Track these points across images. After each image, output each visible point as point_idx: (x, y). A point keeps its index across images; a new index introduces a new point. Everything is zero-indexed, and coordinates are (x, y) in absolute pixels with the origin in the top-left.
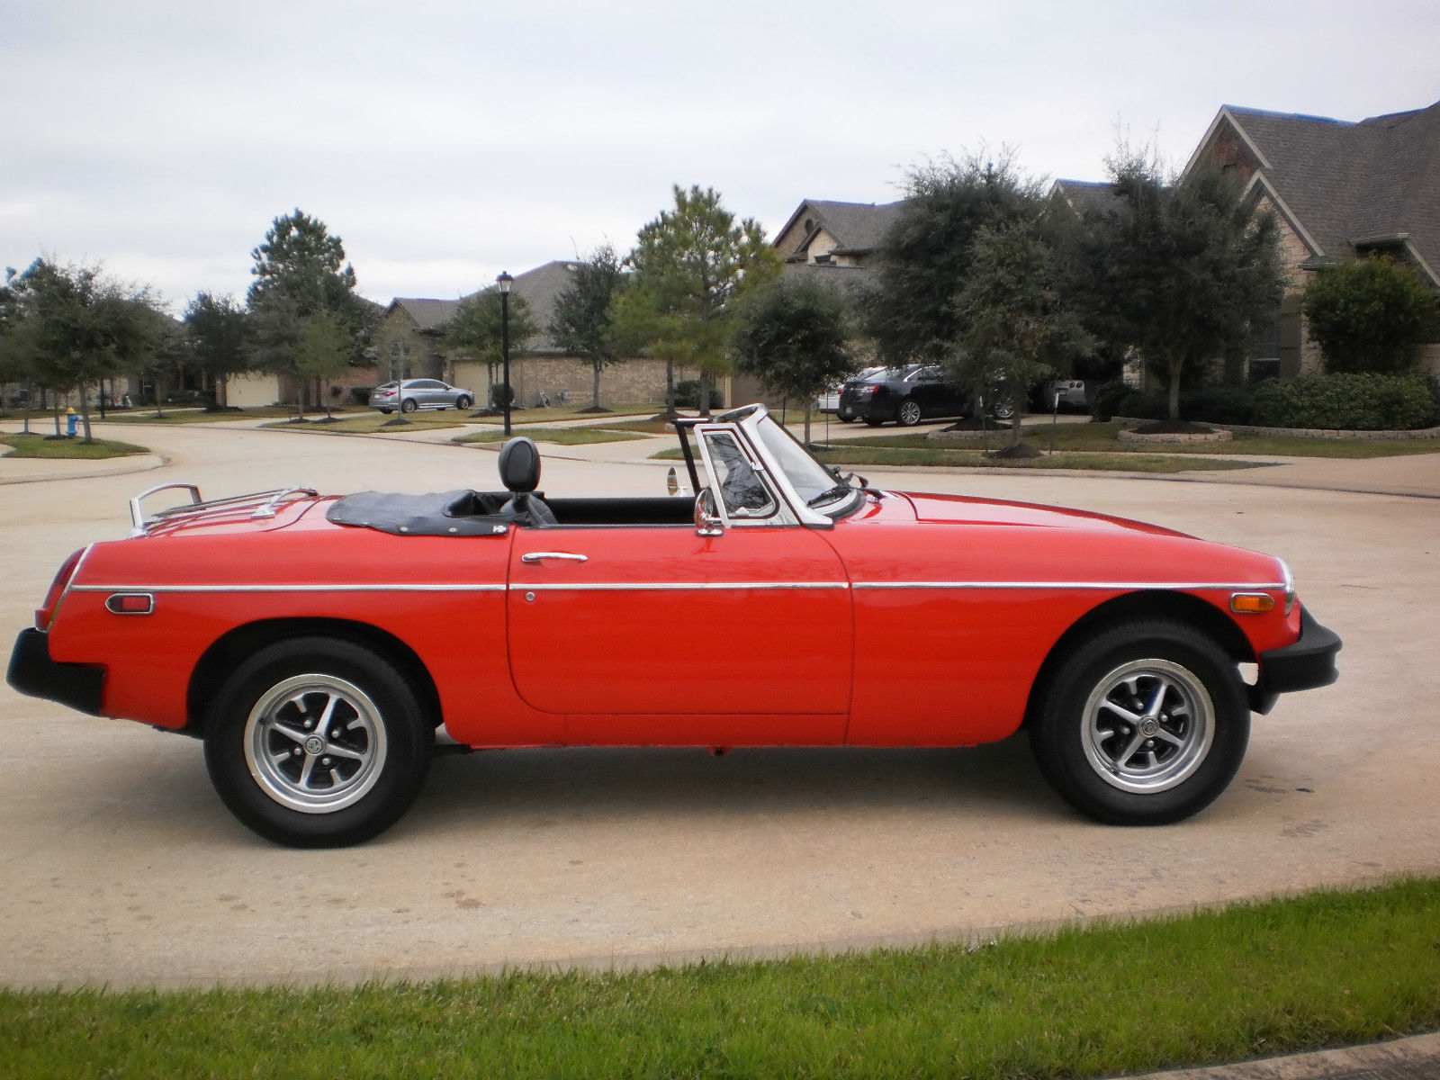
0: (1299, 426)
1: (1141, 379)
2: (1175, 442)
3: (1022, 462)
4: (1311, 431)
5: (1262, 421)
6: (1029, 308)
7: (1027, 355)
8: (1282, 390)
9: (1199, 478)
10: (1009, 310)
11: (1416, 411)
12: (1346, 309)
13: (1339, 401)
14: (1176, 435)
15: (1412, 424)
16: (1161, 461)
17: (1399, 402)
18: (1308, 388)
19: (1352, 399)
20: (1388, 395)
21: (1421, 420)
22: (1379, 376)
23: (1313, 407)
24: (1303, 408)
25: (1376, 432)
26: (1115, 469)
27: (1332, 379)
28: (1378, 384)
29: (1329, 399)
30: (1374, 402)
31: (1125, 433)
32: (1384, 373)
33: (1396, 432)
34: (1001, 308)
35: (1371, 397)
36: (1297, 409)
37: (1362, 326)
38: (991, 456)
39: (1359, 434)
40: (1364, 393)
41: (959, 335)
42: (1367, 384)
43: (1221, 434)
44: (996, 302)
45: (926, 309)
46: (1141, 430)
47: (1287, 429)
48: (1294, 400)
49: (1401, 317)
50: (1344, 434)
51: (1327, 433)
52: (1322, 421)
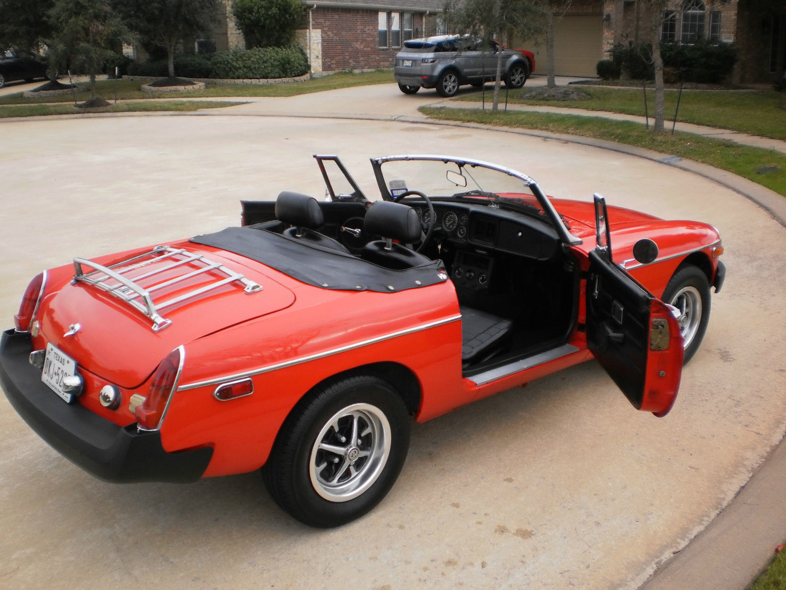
0: (238, 78)
1: (134, 53)
2: (177, 90)
3: (101, 109)
4: (245, 81)
5: (217, 76)
6: (97, 17)
7: (99, 45)
8: (226, 58)
9: (210, 113)
10: (85, 18)
11: (297, 67)
12: (258, 12)
13: (258, 63)
14: (177, 87)
15: (295, 74)
16: (182, 104)
17: (289, 62)
18: (241, 57)
19: (266, 62)
20: (283, 59)
21: (299, 71)
22: (276, 49)
23: (245, 67)
24: (240, 68)
25: (278, 79)
26: (159, 110)
27: (252, 51)
28: (277, 53)
29: (253, 62)
30: (277, 63)
31: (146, 87)
32: (279, 47)
33: (287, 79)
34: (81, 18)
35: (274, 60)
36: (237, 69)
37: (268, 22)
38: (80, 106)
39: (271, 81)
40: (271, 58)
41: (54, 34)
42: (272, 54)
43: (200, 85)
44: (77, 14)
45: (21, 18)
46: (155, 85)
47: (231, 80)
48: (234, 63)
49: (287, 16)
50: (263, 81)
51: (254, 81)
52: (251, 75)
